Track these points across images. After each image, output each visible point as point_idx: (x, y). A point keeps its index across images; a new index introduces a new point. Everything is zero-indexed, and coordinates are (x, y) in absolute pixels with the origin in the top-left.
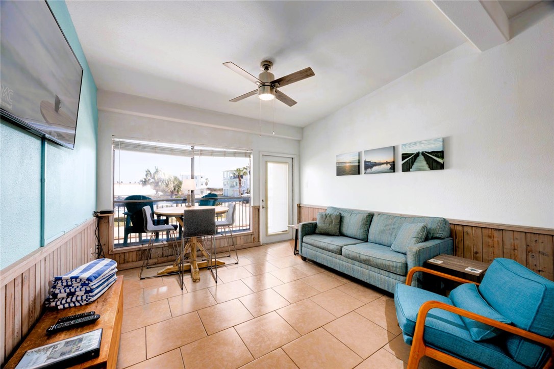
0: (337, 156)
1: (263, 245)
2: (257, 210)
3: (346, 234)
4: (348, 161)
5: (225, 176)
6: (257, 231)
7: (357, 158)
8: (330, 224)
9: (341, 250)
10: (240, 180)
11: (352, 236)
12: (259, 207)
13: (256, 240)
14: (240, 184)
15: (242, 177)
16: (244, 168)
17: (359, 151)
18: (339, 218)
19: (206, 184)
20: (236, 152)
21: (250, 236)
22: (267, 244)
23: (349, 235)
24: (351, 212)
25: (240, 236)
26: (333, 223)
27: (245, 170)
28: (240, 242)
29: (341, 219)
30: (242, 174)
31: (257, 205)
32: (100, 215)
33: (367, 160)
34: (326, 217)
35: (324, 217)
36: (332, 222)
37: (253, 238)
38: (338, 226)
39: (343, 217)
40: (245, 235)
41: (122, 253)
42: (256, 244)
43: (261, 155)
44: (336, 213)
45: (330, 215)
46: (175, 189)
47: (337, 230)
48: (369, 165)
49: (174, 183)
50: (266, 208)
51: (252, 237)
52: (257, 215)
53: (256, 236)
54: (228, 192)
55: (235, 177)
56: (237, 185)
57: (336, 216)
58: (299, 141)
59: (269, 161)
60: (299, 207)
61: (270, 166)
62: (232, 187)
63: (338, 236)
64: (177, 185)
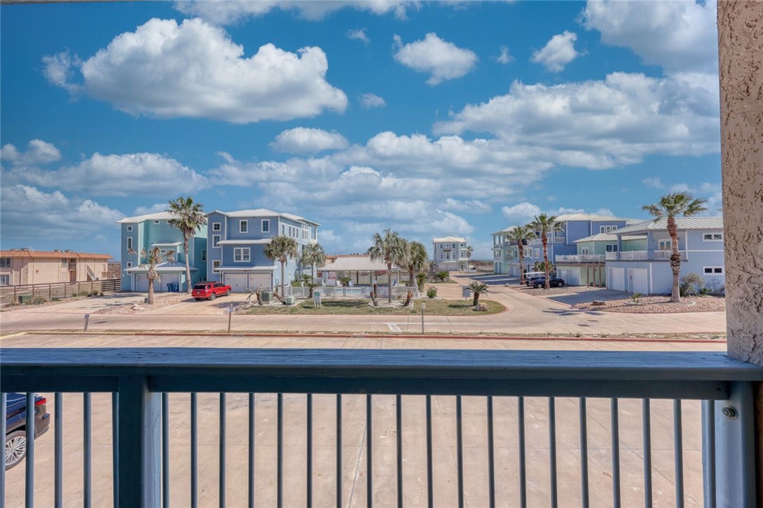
5: (497, 243)
10: (521, 248)
14: (521, 253)
15: (524, 242)
16: (529, 226)
19: (469, 255)
27: (530, 231)
30: (523, 237)
46: (414, 263)
49: (412, 253)
54: (502, 267)
55: (512, 244)
56: (516, 256)
62: (508, 258)
64: (417, 256)
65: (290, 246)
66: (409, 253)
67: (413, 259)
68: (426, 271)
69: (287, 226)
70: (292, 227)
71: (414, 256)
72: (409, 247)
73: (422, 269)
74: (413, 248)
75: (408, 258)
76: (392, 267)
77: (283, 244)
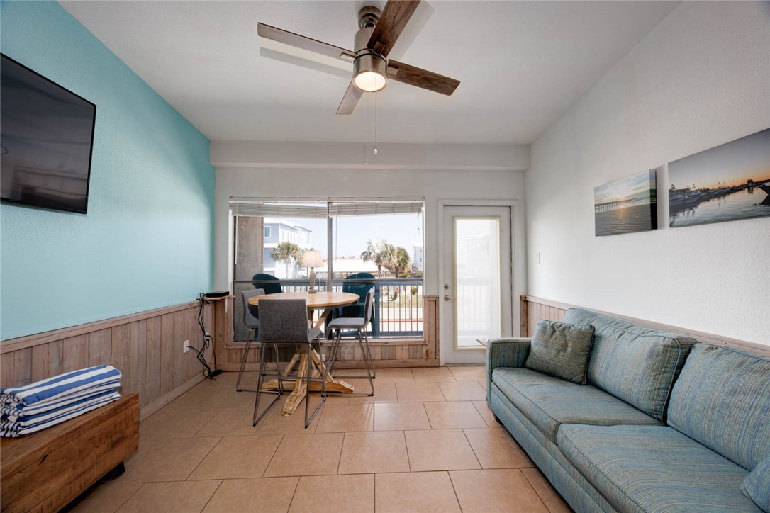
0: (596, 190)
1: (446, 365)
2: (432, 303)
3: (601, 384)
4: (622, 198)
6: (433, 339)
7: (646, 186)
8: (559, 351)
9: (555, 432)
11: (617, 394)
12: (438, 297)
13: (433, 356)
17: (654, 166)
18: (588, 338)
20: (394, 204)
21: (420, 347)
22: (455, 365)
23: (609, 390)
24: (625, 326)
25: (402, 345)
26: (569, 350)
28: (402, 355)
29: (591, 343)
31: (433, 293)
32: (206, 298)
33: (678, 187)
34: (554, 332)
35: (549, 331)
36: (565, 346)
37: (427, 352)
38: (582, 360)
39: (600, 337)
40: (411, 345)
41: (239, 349)
42: (430, 362)
43: (441, 207)
44: (584, 326)
45: (564, 329)
46: (400, 265)
47: (579, 369)
48: (685, 201)
50: (451, 299)
51: (425, 349)
52: (433, 313)
53: (431, 347)
57: (580, 334)
58: (524, 173)
59: (458, 216)
60: (525, 301)
61: (460, 223)
63: (580, 384)
64: (402, 259)
65: (294, 251)
66: (396, 257)
67: (399, 261)
68: (409, 272)
69: (286, 232)
70: (290, 232)
71: (400, 259)
72: (396, 252)
73: (406, 270)
74: (399, 253)
75: (395, 261)
76: (382, 268)
77: (289, 249)
